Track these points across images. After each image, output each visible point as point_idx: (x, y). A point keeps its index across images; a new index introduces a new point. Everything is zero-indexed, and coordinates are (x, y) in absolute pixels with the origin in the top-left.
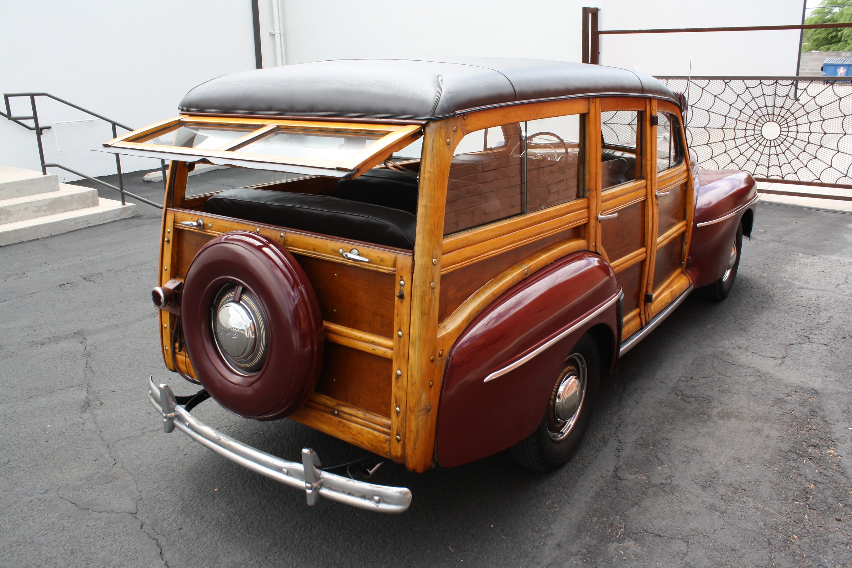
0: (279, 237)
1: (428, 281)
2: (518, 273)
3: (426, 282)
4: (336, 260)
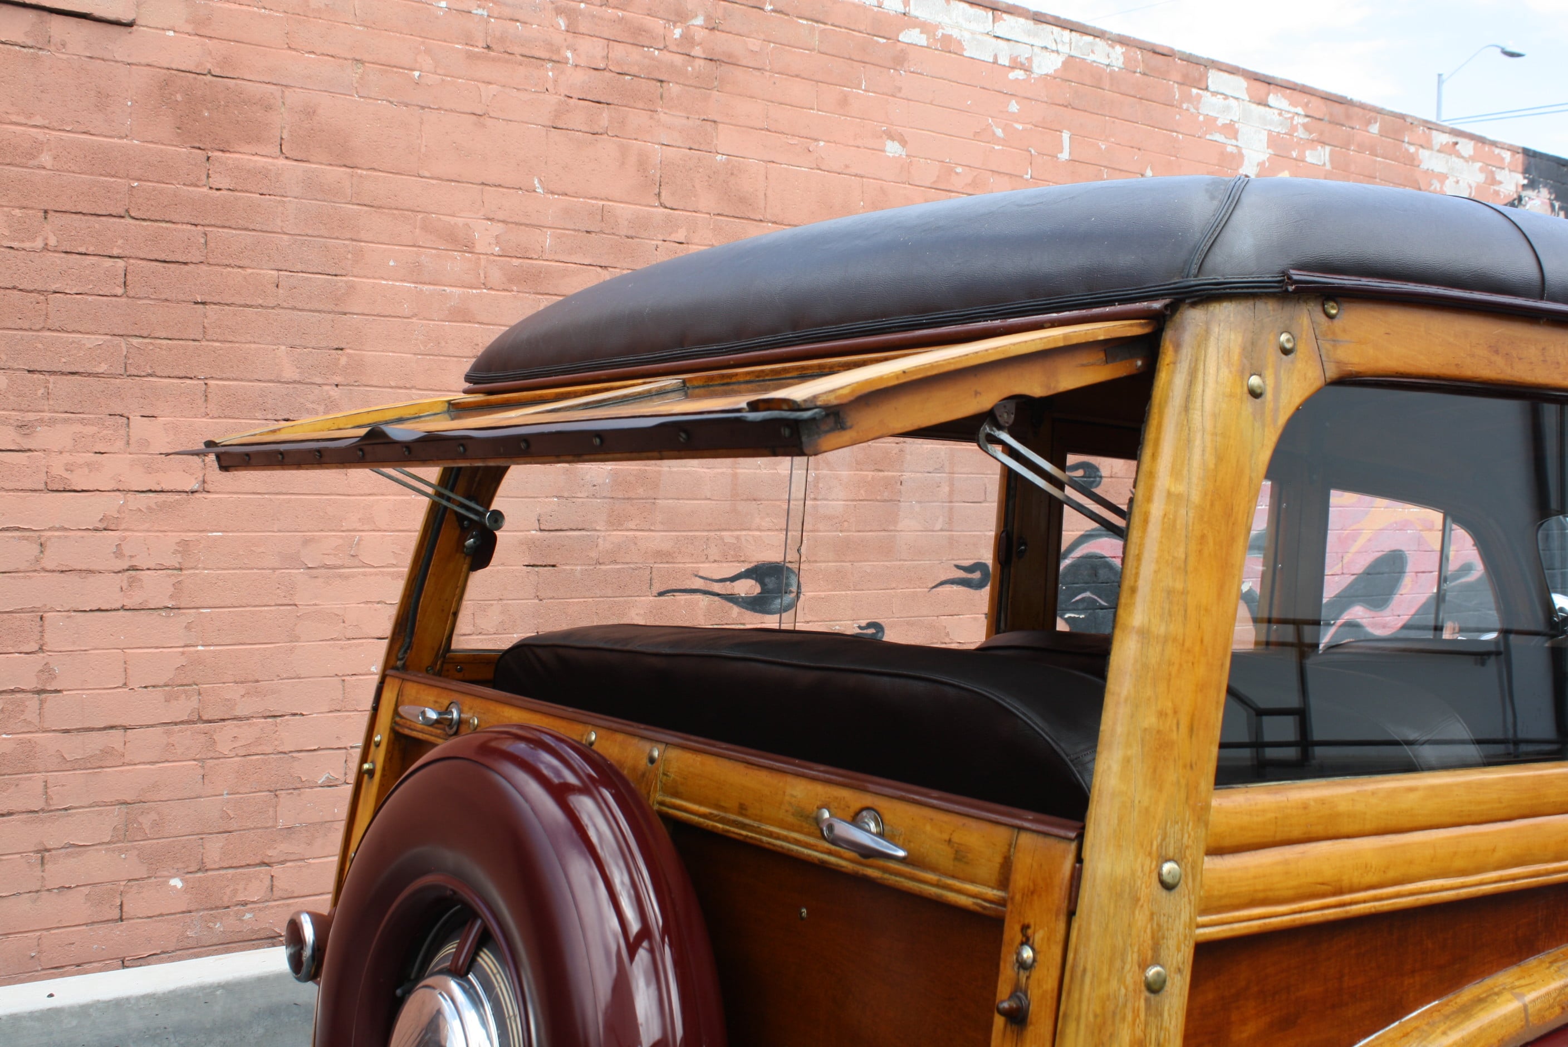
0: (644, 761)
1: (1132, 958)
2: (1548, 994)
3: (1124, 962)
4: (806, 851)
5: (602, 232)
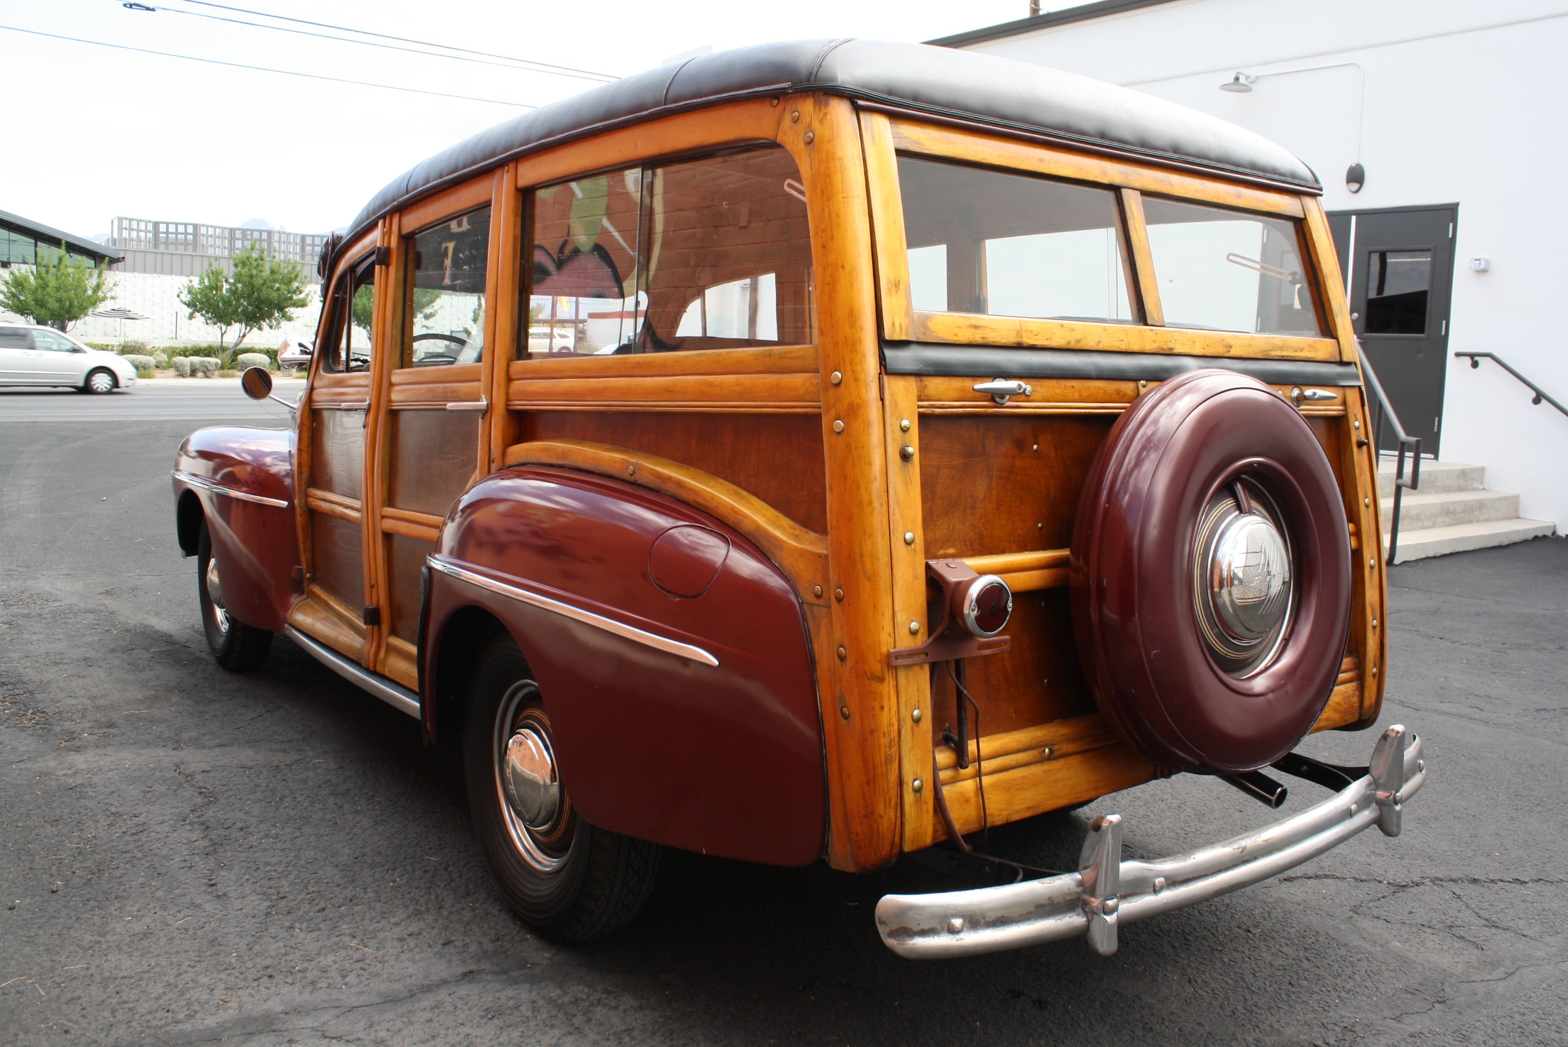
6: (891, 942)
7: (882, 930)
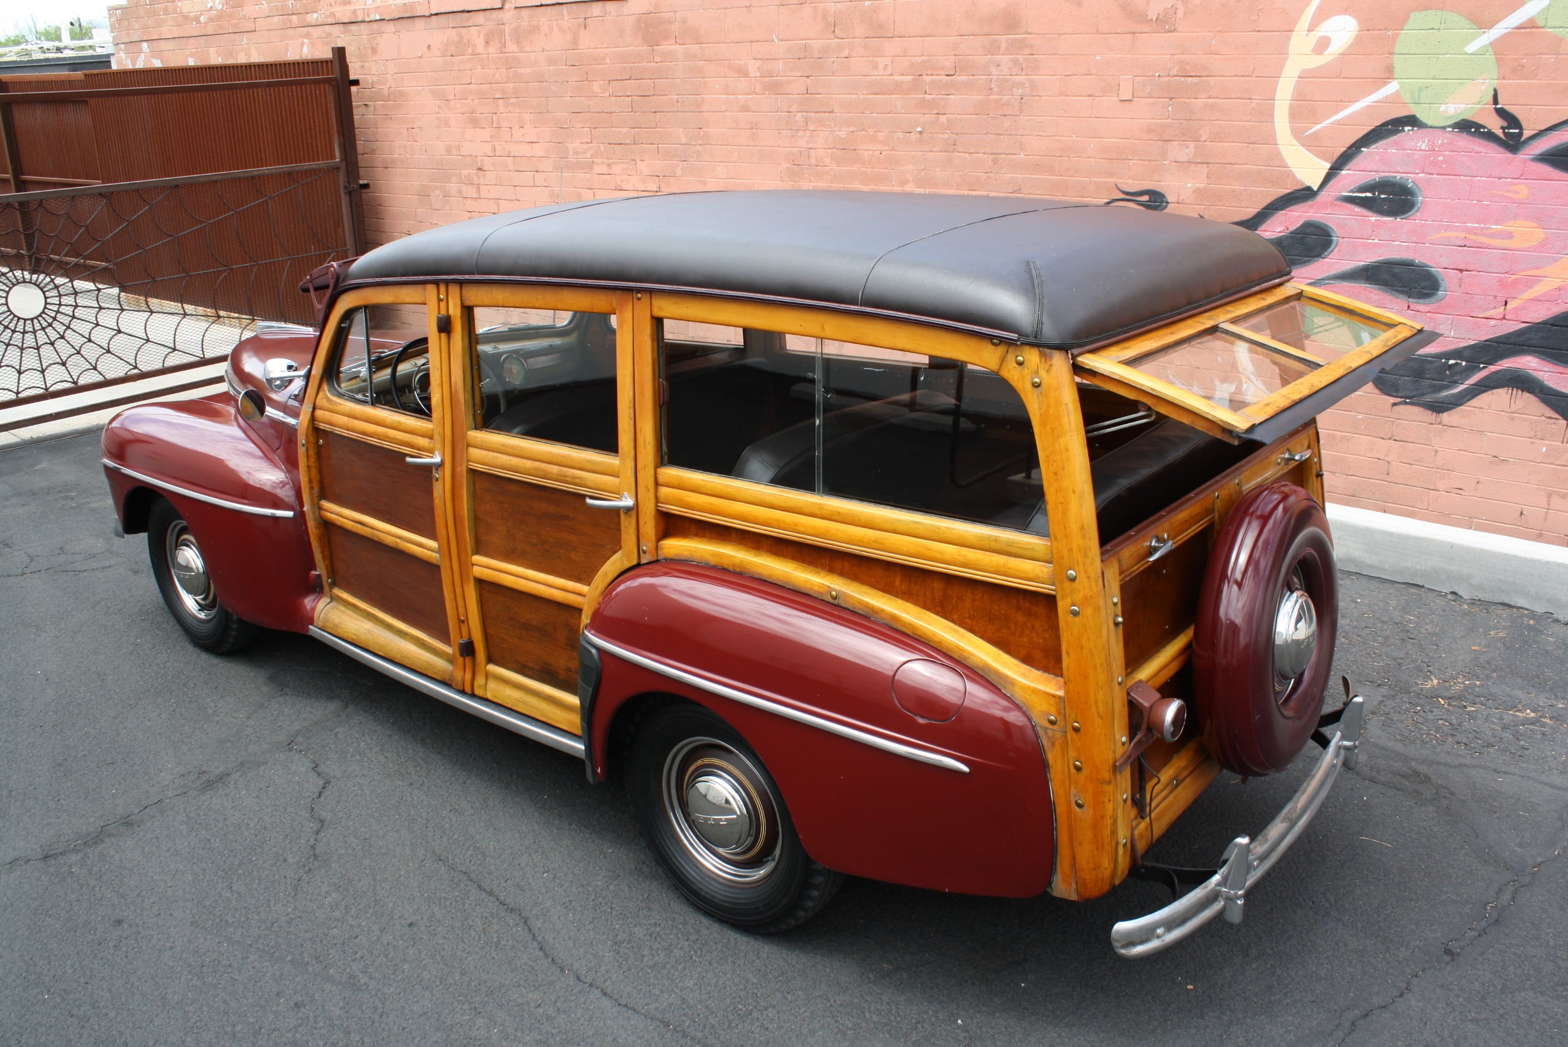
5: (805, 58)
6: (1123, 951)
7: (1116, 944)
